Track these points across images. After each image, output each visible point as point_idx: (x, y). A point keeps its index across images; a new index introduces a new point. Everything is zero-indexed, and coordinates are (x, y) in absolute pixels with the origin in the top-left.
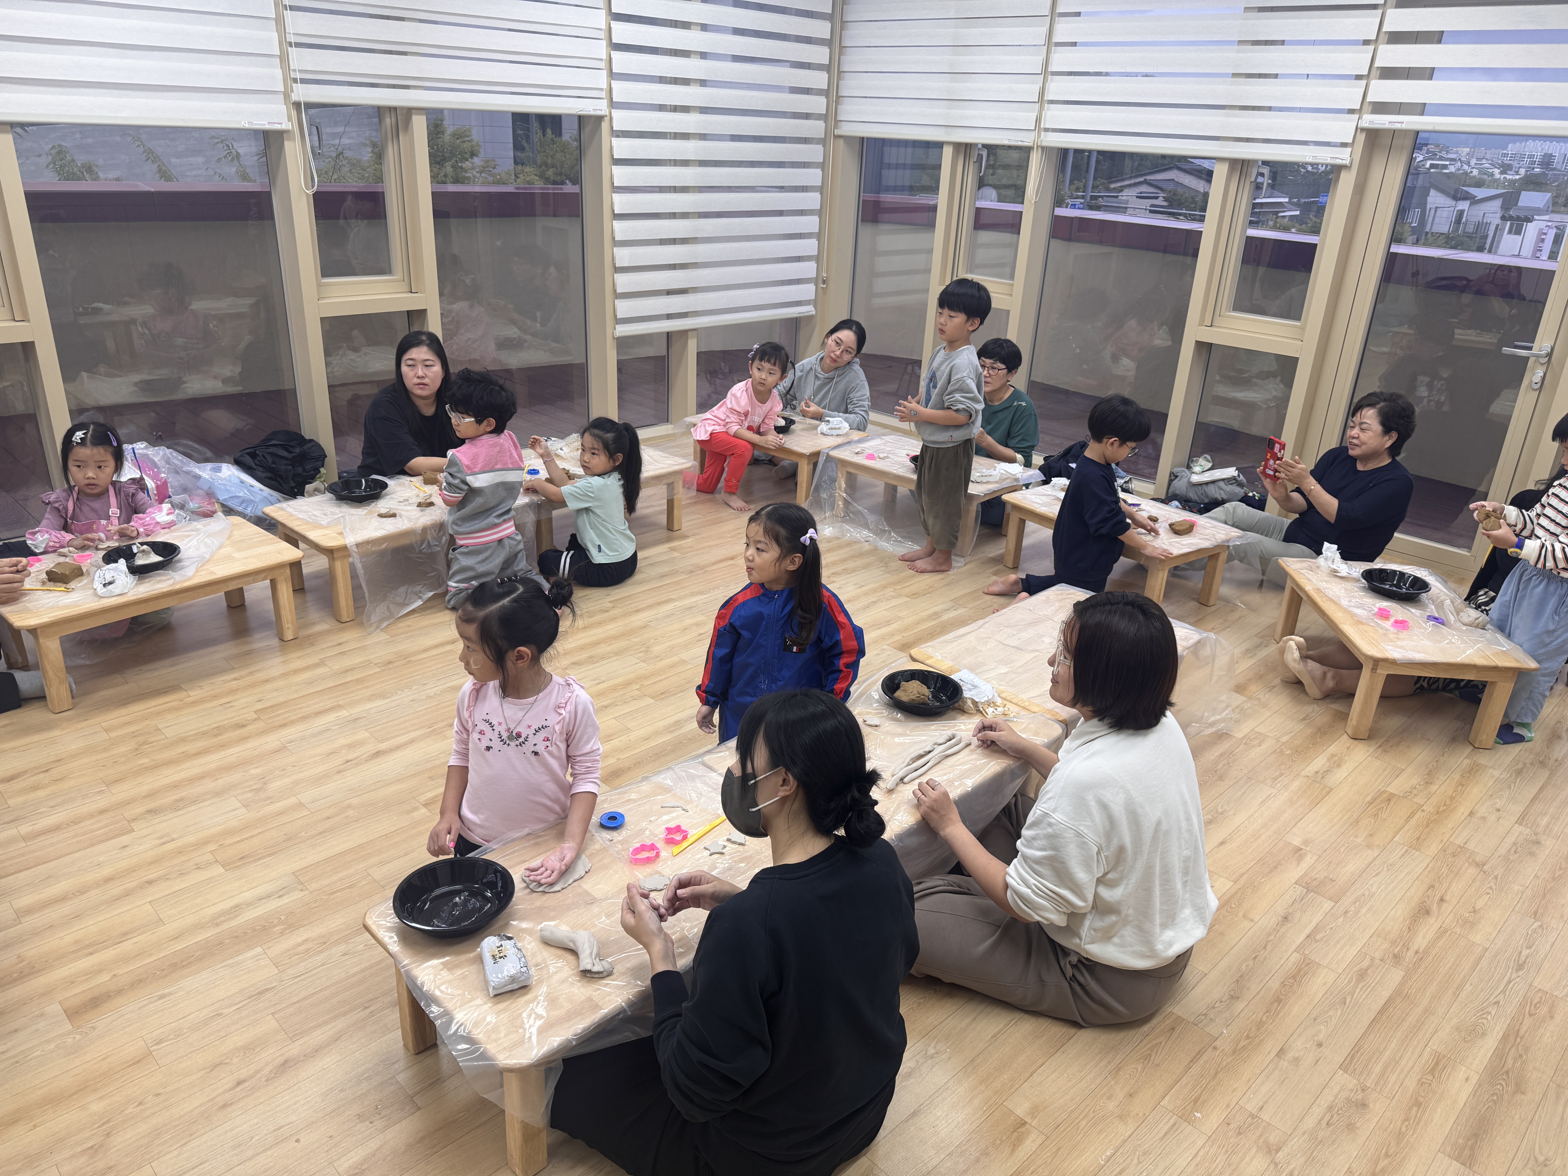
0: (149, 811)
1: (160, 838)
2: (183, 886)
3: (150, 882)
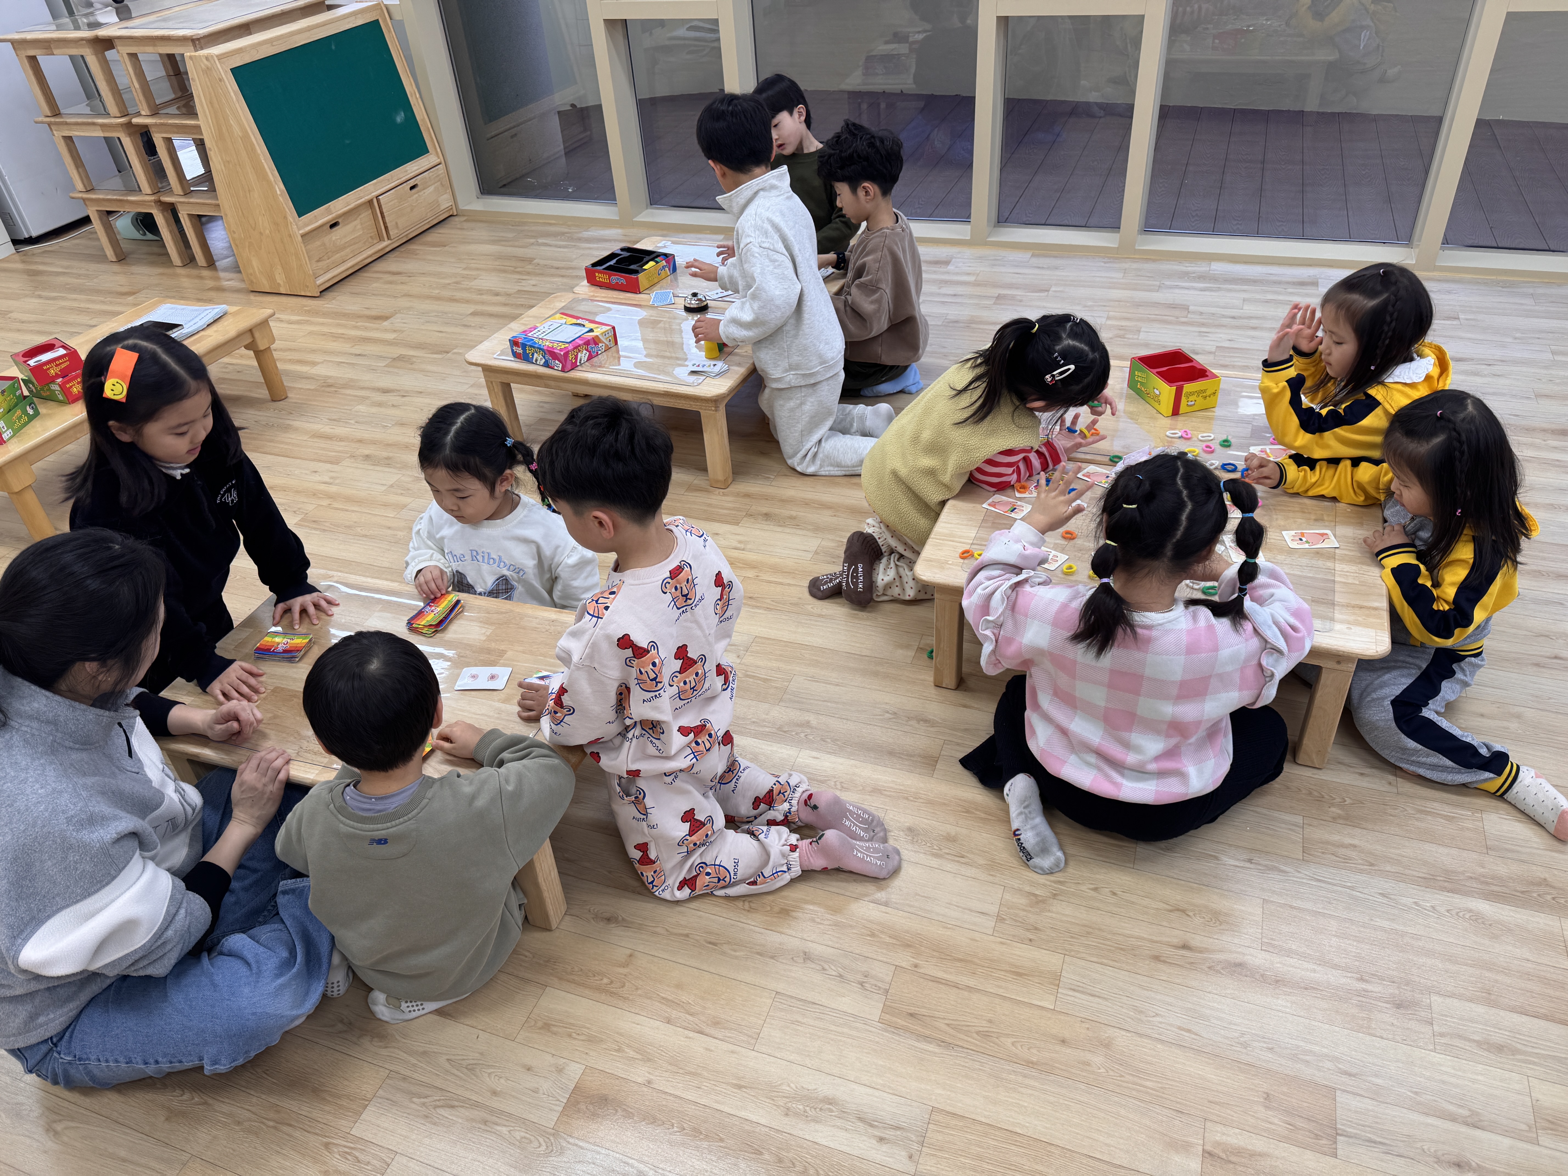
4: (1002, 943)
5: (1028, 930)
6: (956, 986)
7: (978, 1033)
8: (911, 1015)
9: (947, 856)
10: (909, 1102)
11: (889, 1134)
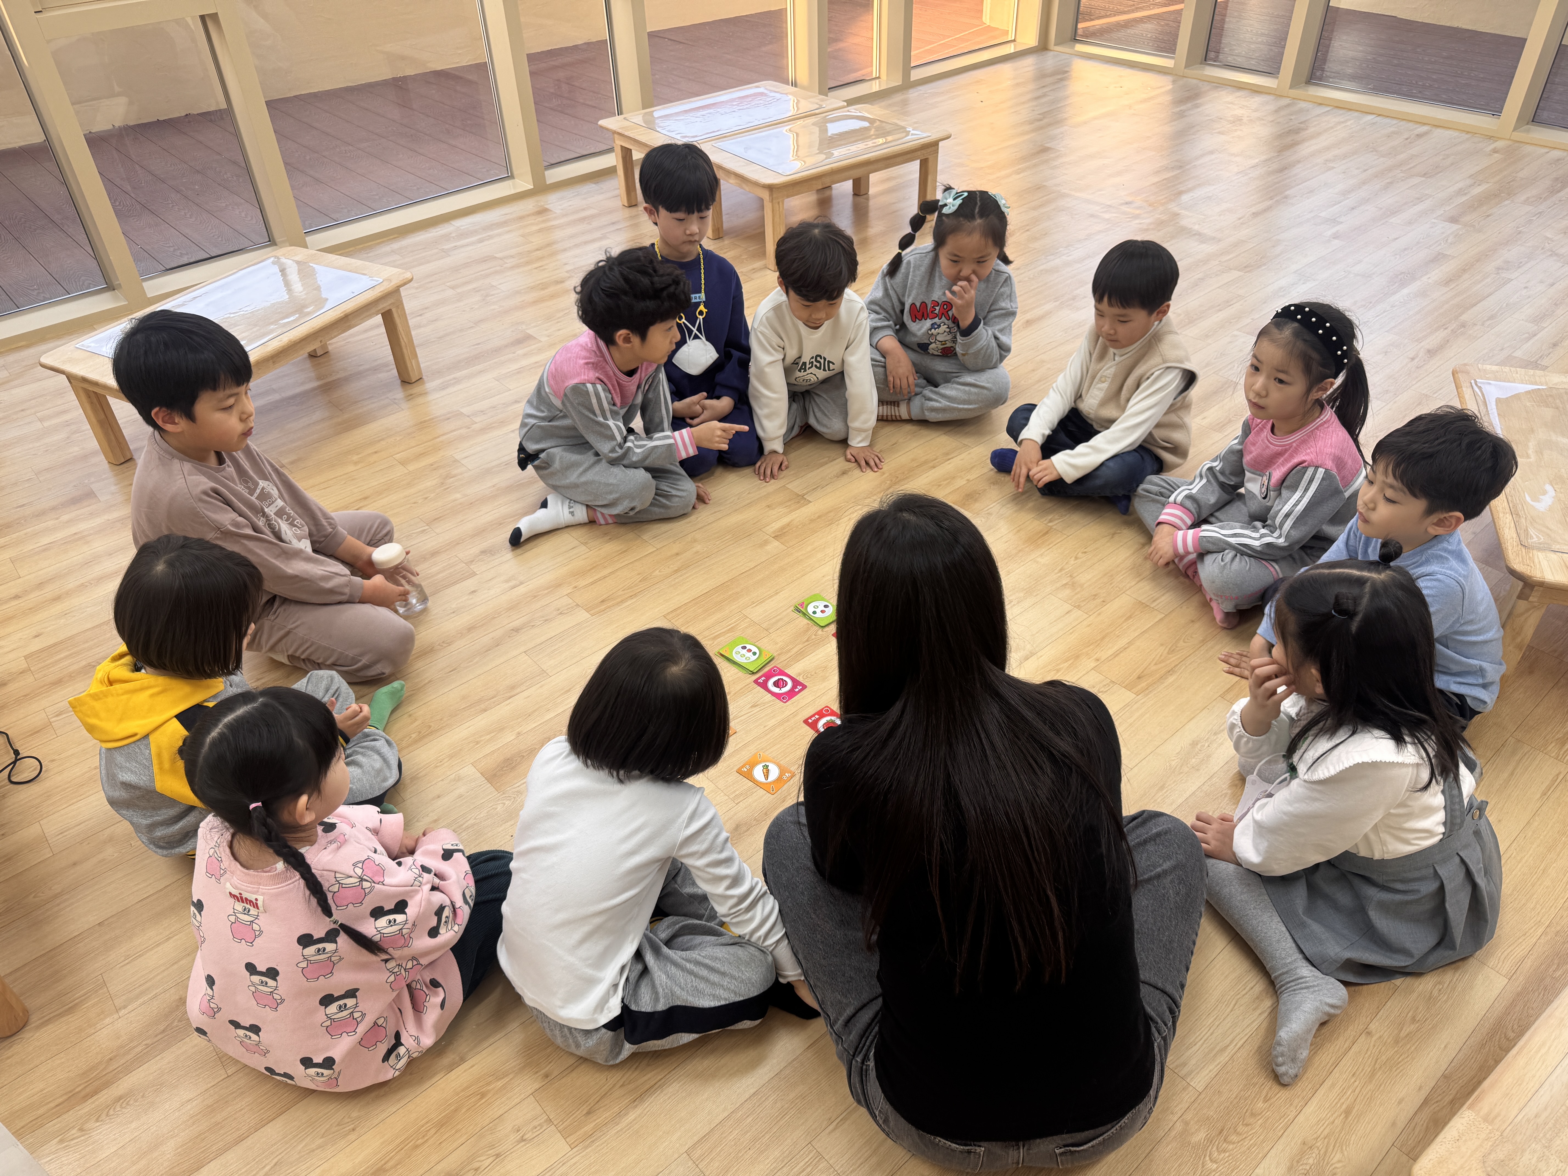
0: (483, 552)
1: (507, 581)
2: (553, 634)
3: (517, 630)
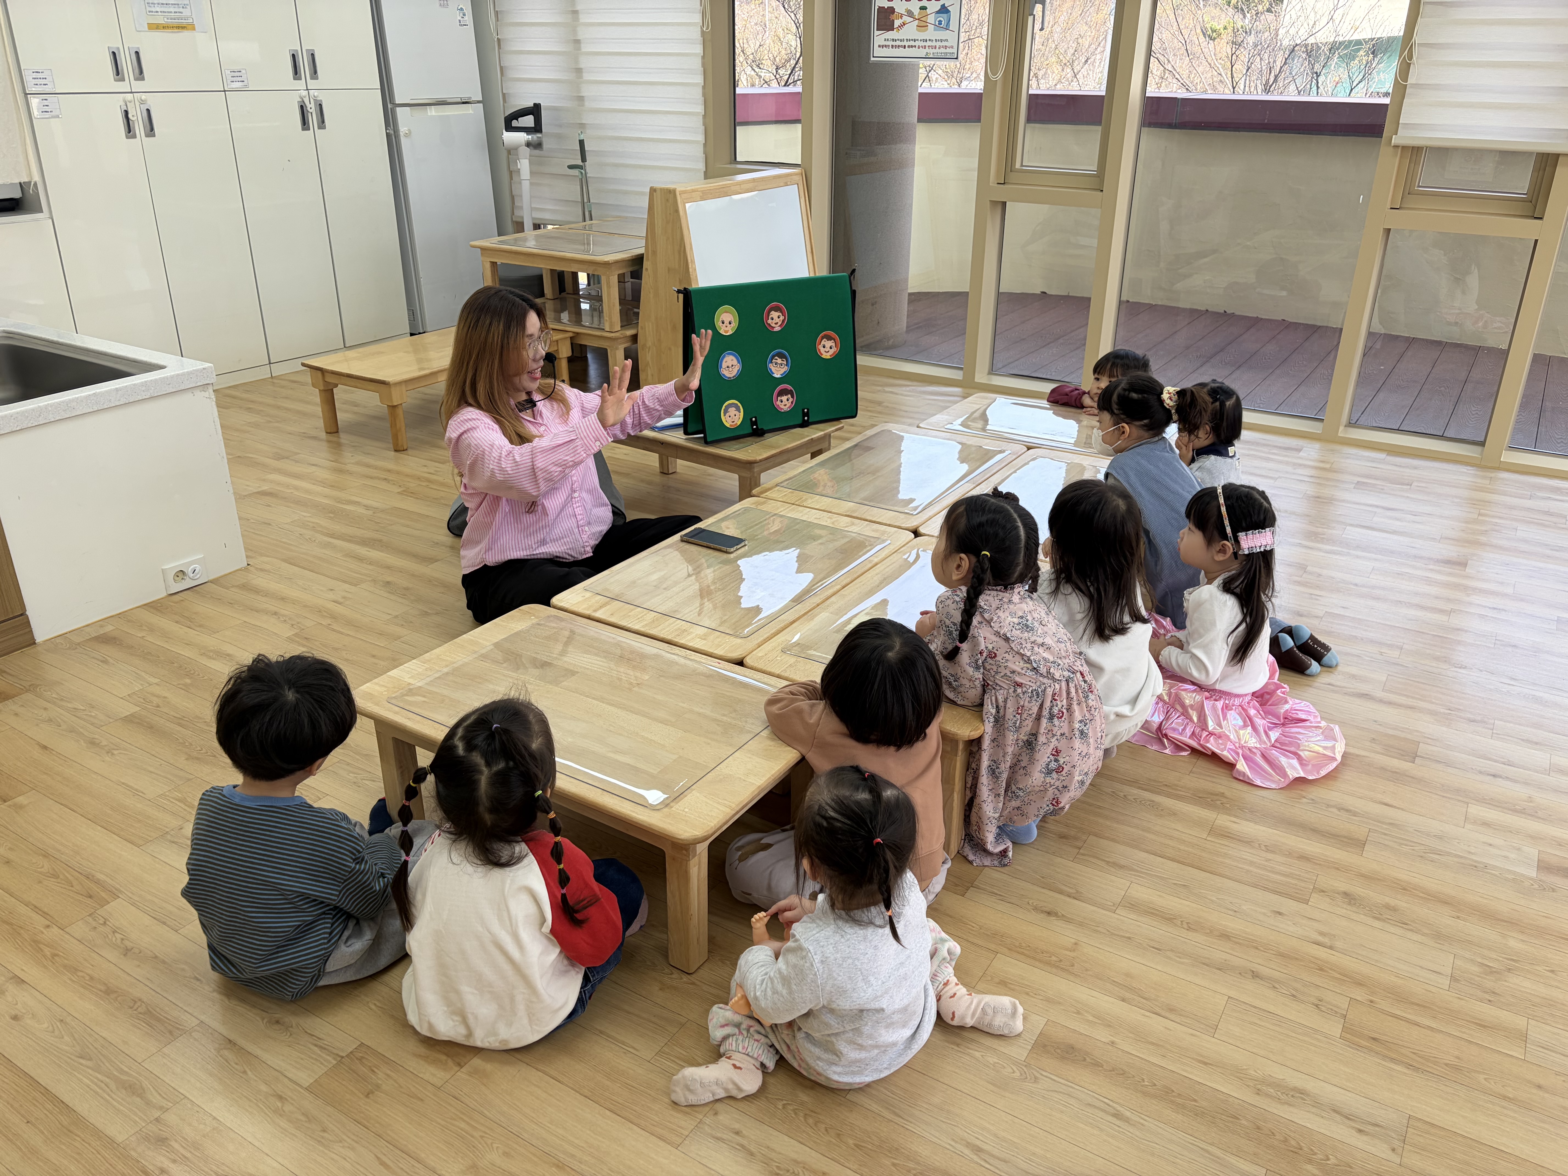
4: (1459, 998)
5: (1484, 992)
6: (1417, 1024)
7: (1446, 1065)
8: (1374, 1039)
9: (1389, 921)
10: (1384, 1107)
11: (1369, 1128)
